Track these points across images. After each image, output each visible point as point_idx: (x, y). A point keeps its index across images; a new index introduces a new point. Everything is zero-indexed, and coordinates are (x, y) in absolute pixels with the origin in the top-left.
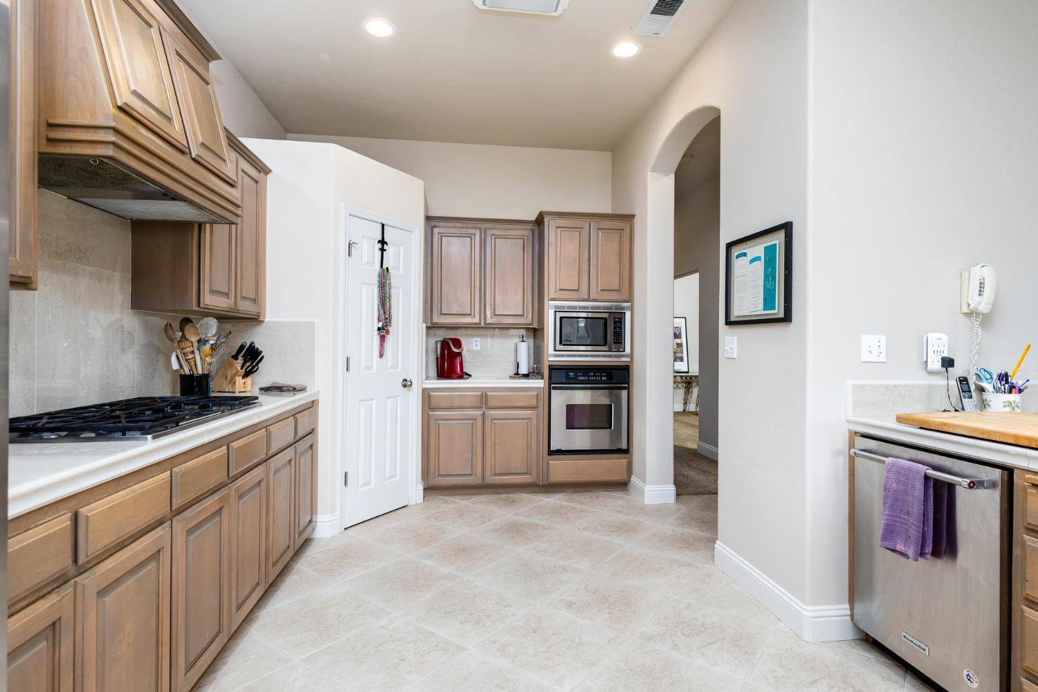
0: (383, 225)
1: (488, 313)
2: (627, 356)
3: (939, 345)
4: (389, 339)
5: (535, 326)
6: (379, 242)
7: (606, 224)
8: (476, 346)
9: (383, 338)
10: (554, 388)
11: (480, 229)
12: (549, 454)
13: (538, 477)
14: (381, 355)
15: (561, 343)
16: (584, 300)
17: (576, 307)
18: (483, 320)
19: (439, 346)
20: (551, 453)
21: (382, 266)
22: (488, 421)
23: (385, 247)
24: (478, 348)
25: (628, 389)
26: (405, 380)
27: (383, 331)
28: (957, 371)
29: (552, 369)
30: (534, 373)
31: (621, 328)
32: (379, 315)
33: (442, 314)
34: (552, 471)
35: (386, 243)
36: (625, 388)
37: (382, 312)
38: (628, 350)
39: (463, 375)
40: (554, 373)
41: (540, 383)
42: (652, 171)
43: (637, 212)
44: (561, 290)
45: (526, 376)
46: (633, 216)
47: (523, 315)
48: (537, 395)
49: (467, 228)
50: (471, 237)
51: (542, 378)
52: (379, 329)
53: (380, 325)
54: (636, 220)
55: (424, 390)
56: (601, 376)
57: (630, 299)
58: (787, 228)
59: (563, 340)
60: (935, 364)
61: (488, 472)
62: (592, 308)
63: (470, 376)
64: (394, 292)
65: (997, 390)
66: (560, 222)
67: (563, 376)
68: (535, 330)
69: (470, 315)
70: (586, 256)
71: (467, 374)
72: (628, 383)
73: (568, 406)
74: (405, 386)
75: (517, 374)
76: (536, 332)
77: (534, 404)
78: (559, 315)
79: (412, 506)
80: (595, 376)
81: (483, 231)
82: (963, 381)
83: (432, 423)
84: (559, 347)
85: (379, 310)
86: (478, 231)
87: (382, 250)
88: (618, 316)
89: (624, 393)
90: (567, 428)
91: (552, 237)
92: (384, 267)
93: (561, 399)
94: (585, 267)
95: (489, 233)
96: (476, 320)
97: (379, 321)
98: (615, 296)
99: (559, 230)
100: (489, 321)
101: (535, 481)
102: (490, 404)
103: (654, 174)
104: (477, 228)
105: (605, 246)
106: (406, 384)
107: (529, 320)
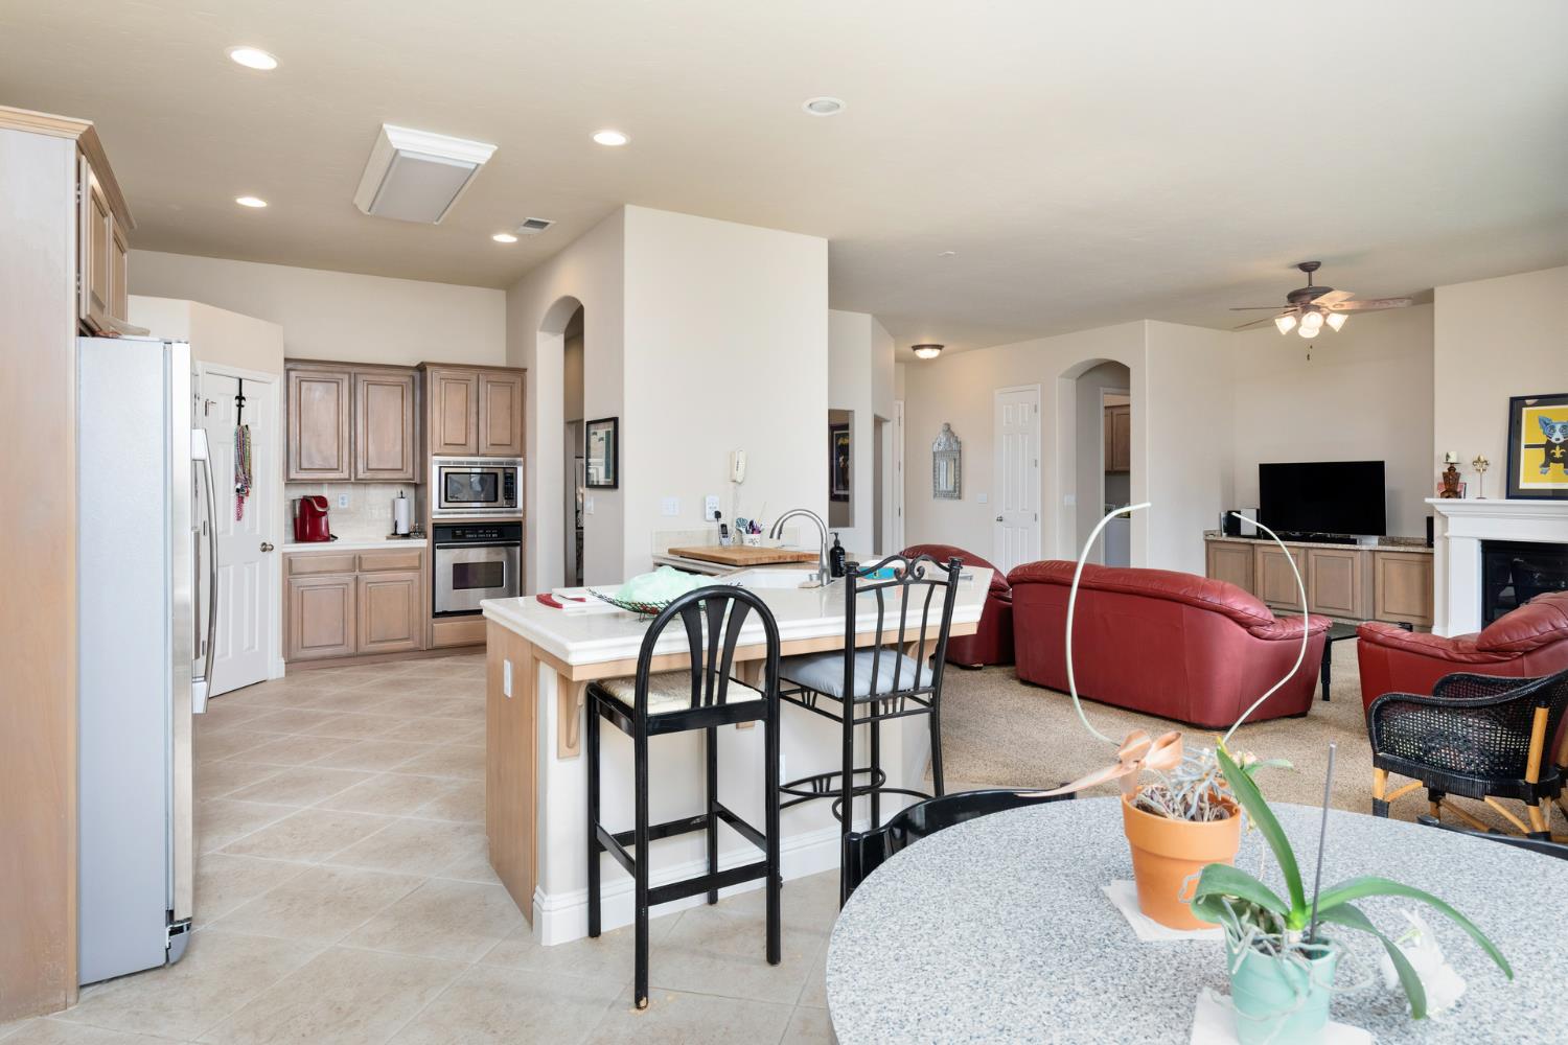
0: (241, 380)
1: (360, 467)
2: (520, 512)
3: (714, 503)
4: (246, 500)
5: (417, 480)
6: (237, 398)
7: (494, 377)
8: (343, 504)
9: (241, 500)
10: (439, 547)
11: (349, 374)
12: (434, 617)
13: (421, 642)
14: (239, 518)
15: (446, 500)
16: (472, 455)
17: (463, 463)
18: (353, 475)
19: (298, 505)
20: (436, 615)
21: (239, 424)
22: (362, 586)
23: (243, 402)
24: (346, 506)
25: (521, 545)
26: (264, 544)
27: (241, 494)
28: (722, 521)
29: (437, 527)
30: (416, 532)
31: (512, 484)
32: (237, 475)
33: (301, 469)
34: (436, 634)
35: (244, 398)
36: (517, 545)
37: (240, 470)
38: (520, 505)
39: (329, 538)
40: (439, 531)
41: (422, 543)
42: (541, 330)
43: (529, 367)
44: (446, 444)
45: (406, 536)
46: (525, 370)
47: (402, 470)
48: (420, 556)
49: (332, 372)
50: (338, 383)
51: (426, 537)
52: (238, 490)
53: (239, 486)
54: (527, 373)
55: (284, 554)
56: (491, 533)
57: (522, 454)
58: (615, 420)
59: (448, 496)
60: (713, 517)
61: (362, 639)
62: (481, 463)
63: (336, 538)
64: (254, 450)
65: (747, 532)
66: (444, 372)
67: (451, 534)
68: (416, 486)
69: (337, 469)
70: (474, 410)
71: (332, 536)
72: (521, 539)
73: (455, 566)
74: (264, 550)
75: (395, 534)
76: (419, 486)
77: (416, 564)
78: (444, 471)
79: (272, 681)
80: (484, 533)
81: (353, 375)
82: (724, 526)
83: (294, 589)
84: (444, 504)
85: (236, 469)
86: (347, 376)
87: (240, 406)
88: (509, 471)
89: (518, 549)
90: (454, 588)
91: (436, 390)
92: (243, 423)
93: (447, 558)
94: (473, 419)
95: (360, 378)
96: (345, 475)
97: (237, 481)
98: (507, 451)
99: (443, 382)
100: (361, 475)
101: (418, 646)
102: (365, 567)
103: (542, 333)
104: (345, 373)
105: (494, 399)
106: (265, 548)
107: (409, 475)
